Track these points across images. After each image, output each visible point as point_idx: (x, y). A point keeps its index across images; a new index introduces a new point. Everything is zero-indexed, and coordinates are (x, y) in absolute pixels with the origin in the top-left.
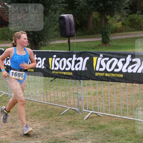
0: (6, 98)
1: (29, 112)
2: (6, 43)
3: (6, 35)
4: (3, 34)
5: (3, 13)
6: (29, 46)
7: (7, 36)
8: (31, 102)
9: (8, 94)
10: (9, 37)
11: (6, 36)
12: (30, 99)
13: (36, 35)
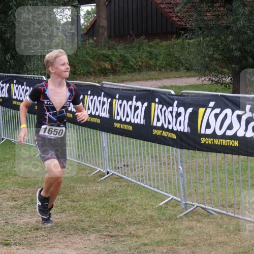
0: (174, 211)
1: (230, 246)
2: (175, 77)
3: (176, 57)
4: (170, 55)
5: (171, 6)
6: (231, 85)
7: (178, 60)
8: (234, 222)
9: (179, 199)
10: (184, 62)
11: (175, 61)
12: (233, 215)
13: (248, 57)
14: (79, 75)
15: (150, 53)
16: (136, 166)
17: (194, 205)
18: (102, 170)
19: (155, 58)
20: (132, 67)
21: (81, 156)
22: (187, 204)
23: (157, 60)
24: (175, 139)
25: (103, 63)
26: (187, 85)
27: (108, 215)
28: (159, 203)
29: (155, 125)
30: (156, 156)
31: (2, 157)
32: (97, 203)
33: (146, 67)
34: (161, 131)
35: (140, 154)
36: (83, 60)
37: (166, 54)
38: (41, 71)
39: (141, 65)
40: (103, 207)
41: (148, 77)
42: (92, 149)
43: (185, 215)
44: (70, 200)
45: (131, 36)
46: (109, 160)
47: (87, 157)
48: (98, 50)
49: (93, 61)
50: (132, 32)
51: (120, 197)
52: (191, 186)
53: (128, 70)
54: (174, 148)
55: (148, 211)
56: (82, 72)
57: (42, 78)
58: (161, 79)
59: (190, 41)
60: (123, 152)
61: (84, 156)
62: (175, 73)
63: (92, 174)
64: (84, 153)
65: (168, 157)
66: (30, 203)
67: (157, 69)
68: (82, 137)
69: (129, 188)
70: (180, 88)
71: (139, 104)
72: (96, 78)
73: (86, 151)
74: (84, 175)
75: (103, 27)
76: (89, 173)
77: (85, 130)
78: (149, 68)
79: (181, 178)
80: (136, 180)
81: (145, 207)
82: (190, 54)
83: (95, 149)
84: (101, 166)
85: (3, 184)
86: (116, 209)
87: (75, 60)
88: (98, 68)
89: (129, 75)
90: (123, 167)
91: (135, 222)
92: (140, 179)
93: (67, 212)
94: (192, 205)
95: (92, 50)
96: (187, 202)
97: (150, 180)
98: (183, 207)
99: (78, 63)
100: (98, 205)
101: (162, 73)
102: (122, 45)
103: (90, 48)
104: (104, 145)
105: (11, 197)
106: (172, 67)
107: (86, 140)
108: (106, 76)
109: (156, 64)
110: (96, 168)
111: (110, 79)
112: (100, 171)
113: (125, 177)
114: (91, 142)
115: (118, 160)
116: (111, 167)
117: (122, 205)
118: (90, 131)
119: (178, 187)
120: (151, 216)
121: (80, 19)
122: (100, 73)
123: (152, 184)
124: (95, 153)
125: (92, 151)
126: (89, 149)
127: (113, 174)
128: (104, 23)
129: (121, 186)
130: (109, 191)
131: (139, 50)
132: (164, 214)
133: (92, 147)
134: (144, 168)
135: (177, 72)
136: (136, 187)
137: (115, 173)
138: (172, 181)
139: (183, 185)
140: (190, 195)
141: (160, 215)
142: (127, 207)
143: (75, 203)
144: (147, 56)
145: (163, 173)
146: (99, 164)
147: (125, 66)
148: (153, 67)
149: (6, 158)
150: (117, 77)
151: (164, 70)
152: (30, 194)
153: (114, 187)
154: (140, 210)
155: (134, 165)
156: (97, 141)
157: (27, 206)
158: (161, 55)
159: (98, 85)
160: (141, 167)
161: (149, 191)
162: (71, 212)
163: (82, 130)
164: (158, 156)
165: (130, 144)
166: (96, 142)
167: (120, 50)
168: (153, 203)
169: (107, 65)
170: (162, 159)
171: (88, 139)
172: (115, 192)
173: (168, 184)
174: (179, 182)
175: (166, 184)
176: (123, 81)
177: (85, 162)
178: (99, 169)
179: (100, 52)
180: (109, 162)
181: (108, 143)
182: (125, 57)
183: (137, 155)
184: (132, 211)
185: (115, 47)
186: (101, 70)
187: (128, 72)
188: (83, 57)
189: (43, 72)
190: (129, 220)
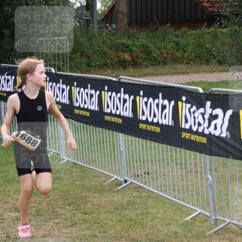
0: (202, 227)
2: (206, 71)
3: (207, 49)
4: (199, 46)
7: (209, 51)
9: (208, 214)
10: (215, 53)
11: (206, 52)
14: (94, 67)
15: (177, 43)
16: (159, 174)
17: (225, 221)
18: (119, 178)
19: (183, 49)
20: (155, 59)
21: (95, 161)
22: (217, 220)
23: (185, 51)
24: (204, 144)
25: (122, 53)
26: (219, 81)
27: (125, 230)
28: (185, 218)
29: (183, 127)
30: (181, 163)
31: (3, 161)
32: (113, 216)
33: (172, 59)
34: (190, 134)
35: (163, 160)
36: (99, 50)
37: (195, 45)
38: (51, 62)
39: (167, 57)
40: (120, 220)
41: (174, 71)
42: (107, 154)
43: (215, 232)
44: (81, 212)
45: (155, 23)
46: (127, 166)
47: (102, 163)
48: (116, 39)
49: (110, 52)
50: (156, 18)
51: (140, 210)
52: (221, 198)
53: (151, 63)
54: (202, 155)
55: (172, 226)
56: (98, 63)
57: (51, 70)
58: (189, 74)
59: (223, 30)
60: (144, 158)
61: (99, 162)
62: (205, 67)
63: (107, 183)
64: (98, 157)
65: (196, 164)
66: (35, 214)
67: (185, 62)
68: (97, 139)
69: (150, 200)
70: (211, 84)
71: (166, 102)
72: (114, 71)
73: (101, 155)
74: (98, 183)
75: (122, 12)
76: (104, 181)
77: (99, 131)
78: (174, 60)
79: (210, 189)
80: (158, 190)
81: (168, 222)
82: (223, 46)
83: (111, 153)
84: (117, 173)
85: (5, 192)
86: (135, 223)
87: (90, 50)
88: (116, 59)
89: (152, 68)
90: (143, 175)
91: (157, 239)
92: (163, 189)
93: (78, 226)
94: (223, 221)
95: (109, 39)
96: (218, 217)
97: (174, 190)
98: (213, 223)
99: (93, 54)
100: (114, 218)
101: (190, 67)
102: (144, 34)
103: (108, 36)
104: (122, 149)
105: (13, 207)
106: (202, 60)
107: (100, 143)
108: (125, 69)
109: (183, 56)
110: (112, 175)
111: (130, 72)
112: (116, 179)
113: (145, 186)
114: (107, 145)
115: (137, 166)
116: (129, 175)
117: (142, 219)
118: (106, 133)
119: (208, 200)
120: (176, 233)
121: (96, 3)
122: (118, 66)
123: (177, 196)
124: (111, 158)
125: (108, 156)
126: (104, 153)
127: (131, 182)
128: (123, 7)
129: (141, 197)
130: (127, 202)
131: (164, 40)
132: (190, 231)
133: (107, 151)
134: (168, 176)
135: (208, 66)
136: (159, 199)
137: (134, 181)
138: (200, 193)
139: (213, 197)
140: (221, 209)
141: (185, 231)
142: (147, 221)
143: (87, 215)
144: (173, 47)
145: (189, 183)
146: (116, 171)
147: (148, 57)
148: (180, 59)
149: (9, 162)
150: (139, 70)
151: (192, 63)
152: (36, 205)
153: (133, 198)
154: (162, 225)
155: (156, 173)
156: (114, 144)
157: (32, 218)
158: (189, 45)
159: (114, 79)
160: (164, 175)
161: (174, 204)
162: (82, 226)
163: (96, 131)
164: (183, 163)
165: (151, 149)
166: (112, 145)
167: (142, 39)
168: (177, 218)
169: (127, 57)
170: (188, 166)
171: (103, 142)
172: (134, 204)
173: (195, 195)
174: (208, 194)
175: (192, 195)
176: (145, 75)
177: (99, 168)
178: (115, 177)
179: (118, 41)
180: (127, 168)
181: (125, 146)
182: (147, 47)
183: (159, 161)
184: (153, 226)
185: (137, 36)
186: (120, 62)
187: (151, 65)
188: (99, 47)
189: (52, 64)
190: (150, 237)
